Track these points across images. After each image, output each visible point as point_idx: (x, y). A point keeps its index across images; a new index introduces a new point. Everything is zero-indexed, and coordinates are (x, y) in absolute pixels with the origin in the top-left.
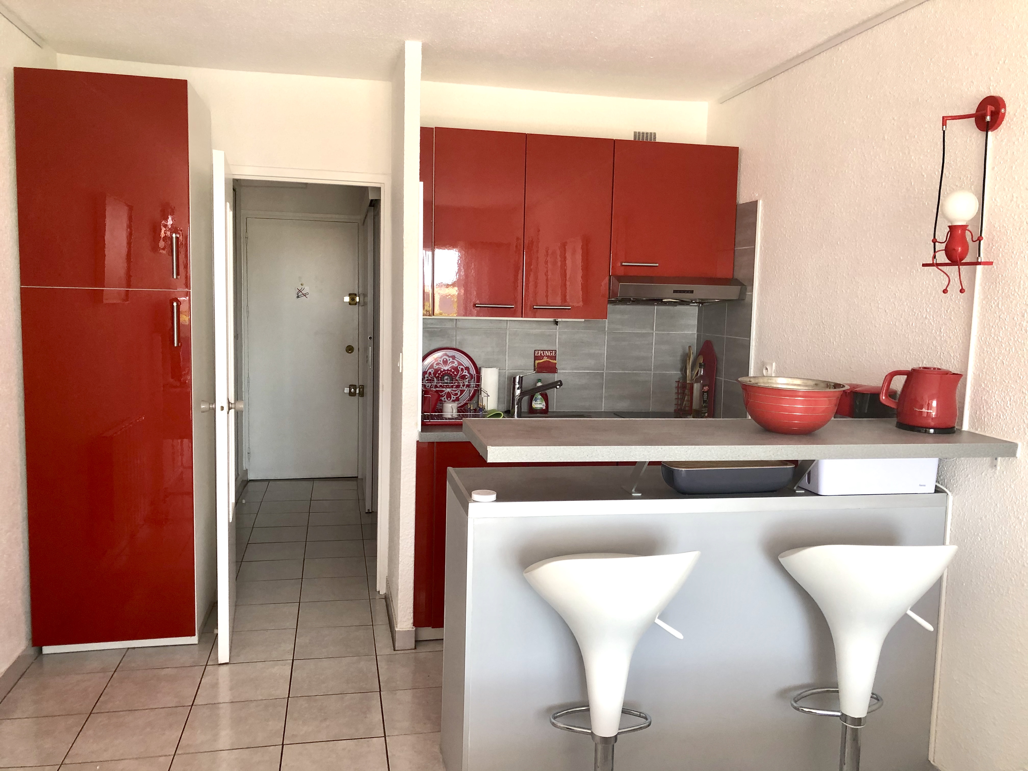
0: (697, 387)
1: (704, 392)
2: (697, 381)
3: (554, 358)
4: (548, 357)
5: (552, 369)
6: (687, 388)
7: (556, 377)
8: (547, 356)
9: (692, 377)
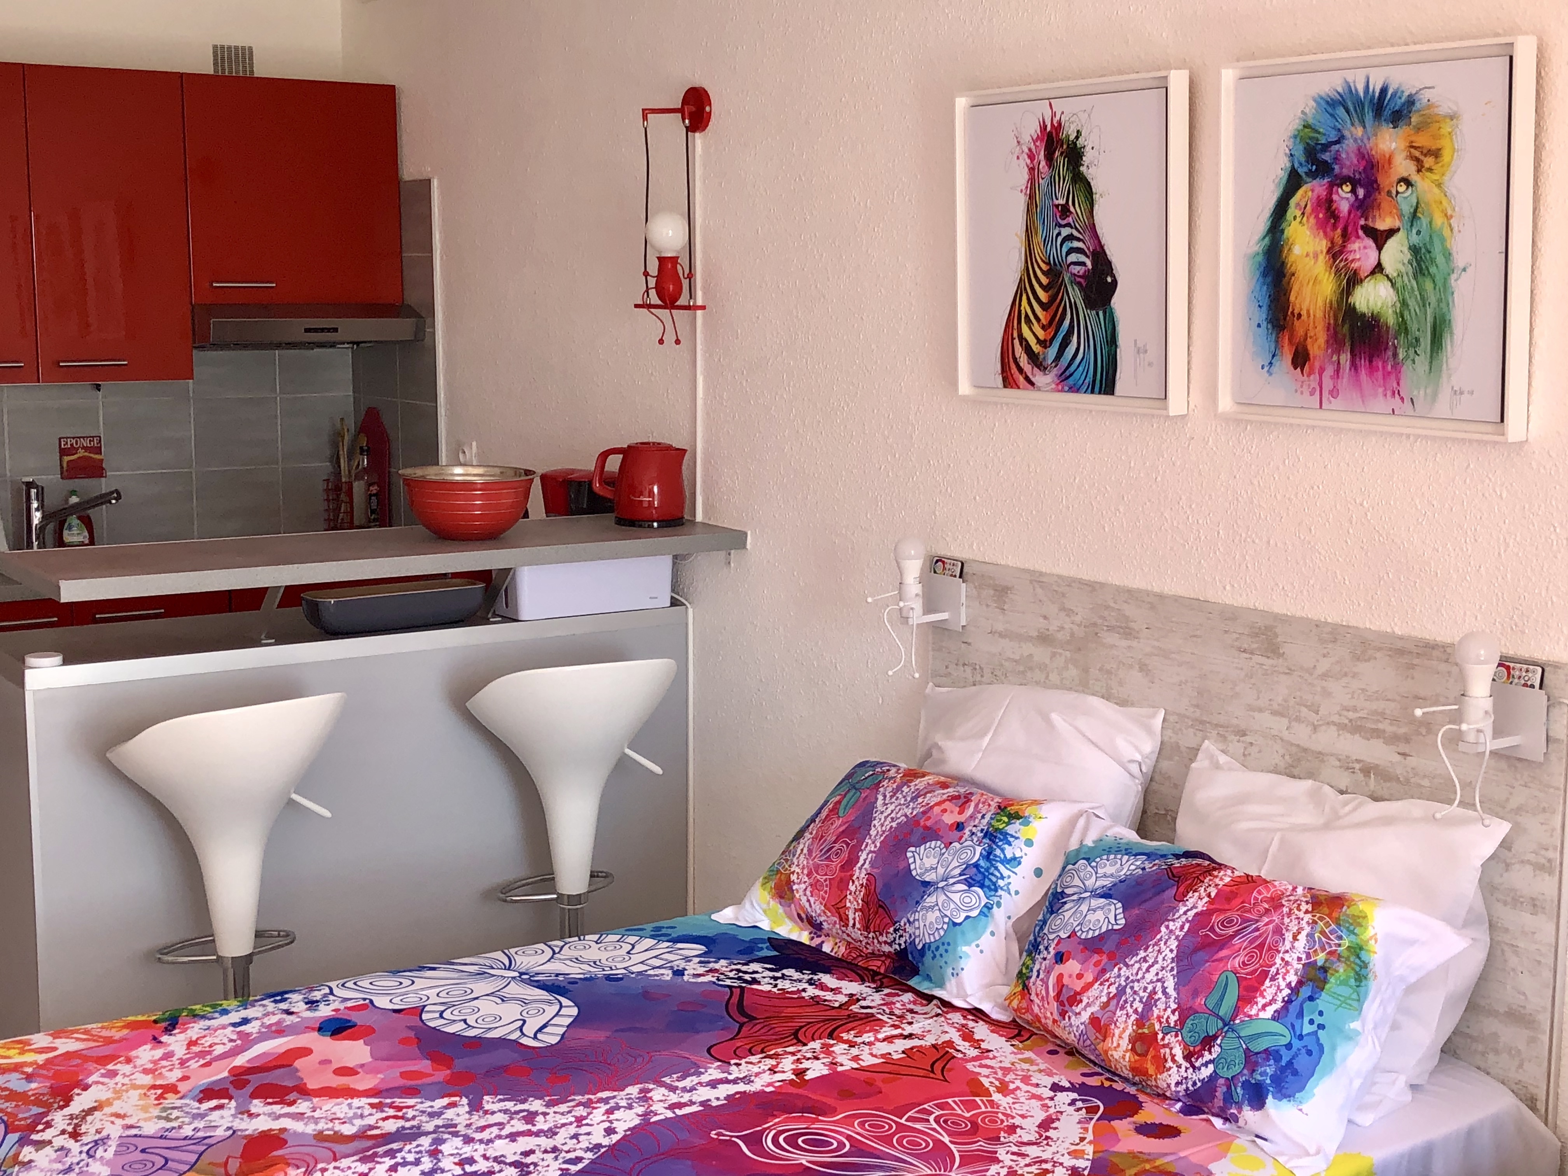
0: (358, 487)
1: (371, 495)
2: (358, 477)
3: (98, 451)
4: (85, 448)
5: (96, 470)
6: (344, 490)
7: (104, 486)
8: (83, 448)
9: (349, 472)
